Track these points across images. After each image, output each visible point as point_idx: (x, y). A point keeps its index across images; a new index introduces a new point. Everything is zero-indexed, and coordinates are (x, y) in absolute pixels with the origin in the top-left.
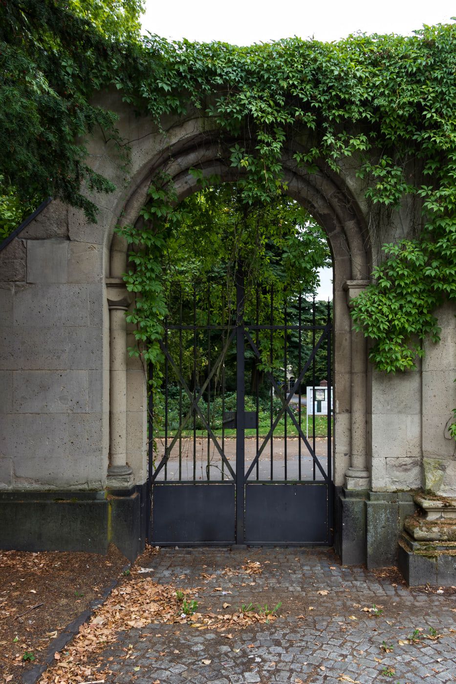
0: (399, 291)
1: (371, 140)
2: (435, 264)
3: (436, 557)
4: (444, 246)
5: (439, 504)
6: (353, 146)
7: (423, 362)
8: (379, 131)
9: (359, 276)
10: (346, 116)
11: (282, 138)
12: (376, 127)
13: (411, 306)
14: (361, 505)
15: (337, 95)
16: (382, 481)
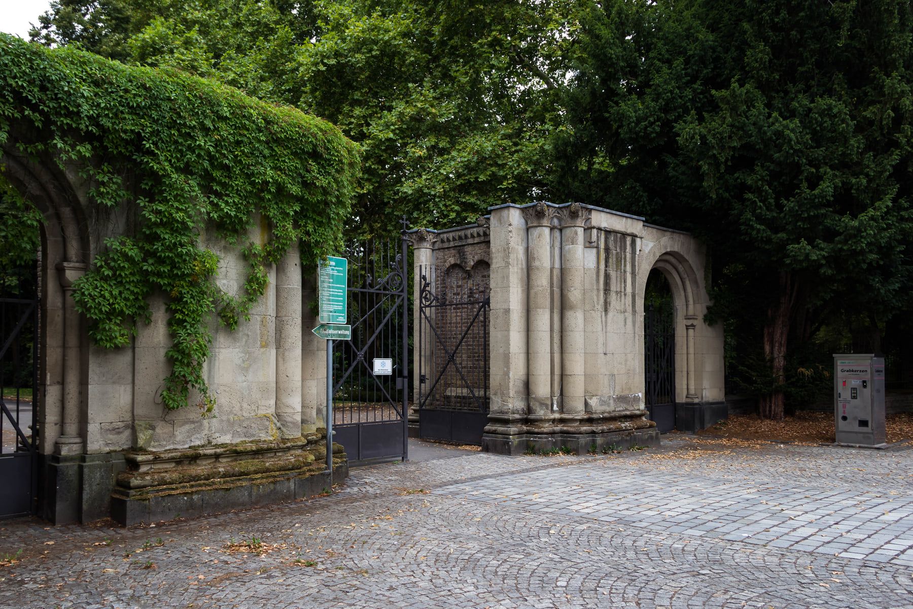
0: (119, 280)
1: (94, 148)
2: (151, 261)
3: (149, 499)
4: (160, 249)
5: (151, 457)
6: (79, 151)
7: (136, 340)
8: (101, 143)
9: (74, 259)
10: (74, 125)
11: (7, 128)
12: (100, 139)
13: (129, 292)
14: (76, 468)
15: (65, 106)
16: (96, 443)
